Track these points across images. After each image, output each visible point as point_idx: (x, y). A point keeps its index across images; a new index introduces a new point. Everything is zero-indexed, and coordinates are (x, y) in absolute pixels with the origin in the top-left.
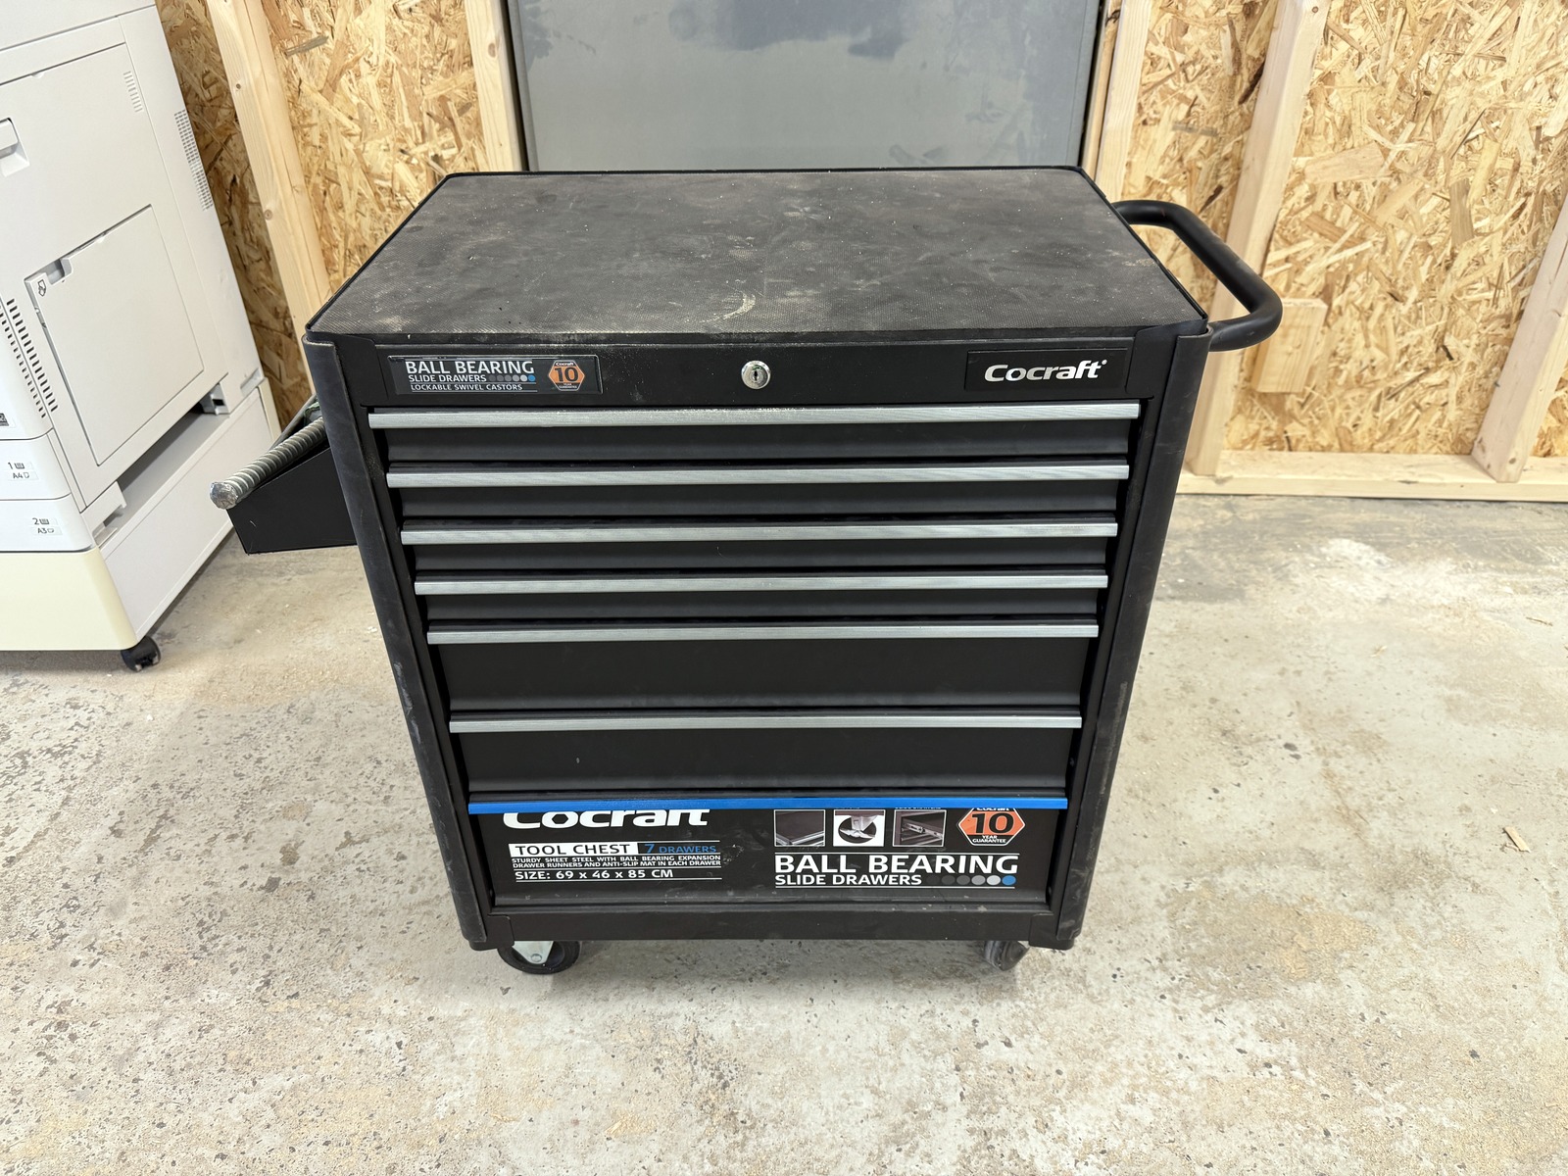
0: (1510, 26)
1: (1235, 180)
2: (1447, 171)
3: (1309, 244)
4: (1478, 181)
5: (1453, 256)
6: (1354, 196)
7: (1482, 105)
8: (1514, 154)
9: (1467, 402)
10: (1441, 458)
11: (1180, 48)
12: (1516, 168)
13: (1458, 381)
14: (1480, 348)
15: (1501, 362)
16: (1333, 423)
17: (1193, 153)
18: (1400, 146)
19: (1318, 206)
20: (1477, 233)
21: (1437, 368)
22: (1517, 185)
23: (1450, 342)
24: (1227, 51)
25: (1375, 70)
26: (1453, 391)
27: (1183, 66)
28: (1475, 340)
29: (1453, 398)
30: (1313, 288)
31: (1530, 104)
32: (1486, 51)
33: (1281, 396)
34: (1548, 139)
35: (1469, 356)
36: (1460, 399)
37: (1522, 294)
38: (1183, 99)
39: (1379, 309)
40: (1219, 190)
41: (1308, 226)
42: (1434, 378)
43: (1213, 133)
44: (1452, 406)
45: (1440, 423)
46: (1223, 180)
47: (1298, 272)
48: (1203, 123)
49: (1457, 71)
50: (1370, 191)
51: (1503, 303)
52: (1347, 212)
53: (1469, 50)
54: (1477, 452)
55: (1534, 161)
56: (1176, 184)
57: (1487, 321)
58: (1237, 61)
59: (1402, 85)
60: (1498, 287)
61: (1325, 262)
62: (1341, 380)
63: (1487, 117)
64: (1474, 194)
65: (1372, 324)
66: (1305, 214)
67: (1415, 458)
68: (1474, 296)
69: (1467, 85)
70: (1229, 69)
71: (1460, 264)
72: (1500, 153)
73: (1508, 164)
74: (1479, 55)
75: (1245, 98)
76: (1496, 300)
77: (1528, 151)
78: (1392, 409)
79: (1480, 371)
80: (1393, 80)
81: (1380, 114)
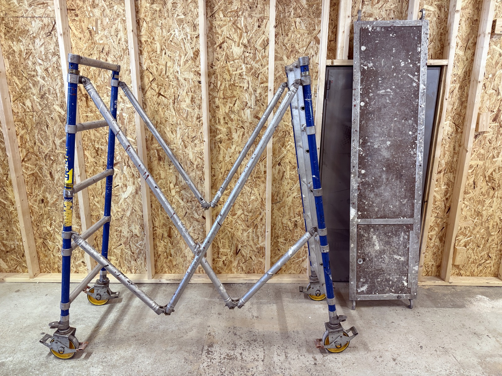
0: (492, 202)
1: (447, 226)
3: (461, 237)
4: (491, 226)
6: (468, 229)
7: (489, 214)
8: (496, 222)
9: (495, 266)
10: (492, 278)
11: (435, 205)
12: (497, 224)
13: (493, 262)
14: (496, 256)
16: (469, 270)
17: (438, 221)
19: (462, 230)
20: (492, 235)
23: (490, 255)
24: (443, 205)
25: (470, 208)
26: (492, 264)
27: (436, 208)
28: (495, 254)
29: (492, 266)
30: (462, 245)
31: (498, 214)
33: (458, 266)
35: (494, 258)
38: (436, 213)
40: (443, 228)
41: (460, 234)
43: (442, 218)
44: (492, 267)
45: (490, 270)
46: (444, 226)
47: (460, 242)
48: (440, 217)
49: (484, 208)
50: (472, 228)
51: (499, 248)
52: (467, 231)
54: (499, 276)
56: (436, 227)
57: (496, 251)
58: (445, 207)
59: (475, 211)
60: (497, 245)
61: (464, 240)
62: (470, 262)
63: (491, 216)
64: (490, 229)
66: (460, 232)
67: (487, 278)
68: (493, 246)
70: (444, 208)
71: (490, 240)
72: (494, 222)
73: (496, 224)
75: (447, 213)
76: (497, 247)
77: (499, 222)
78: (481, 268)
79: (497, 260)
80: (473, 210)
81: (471, 215)
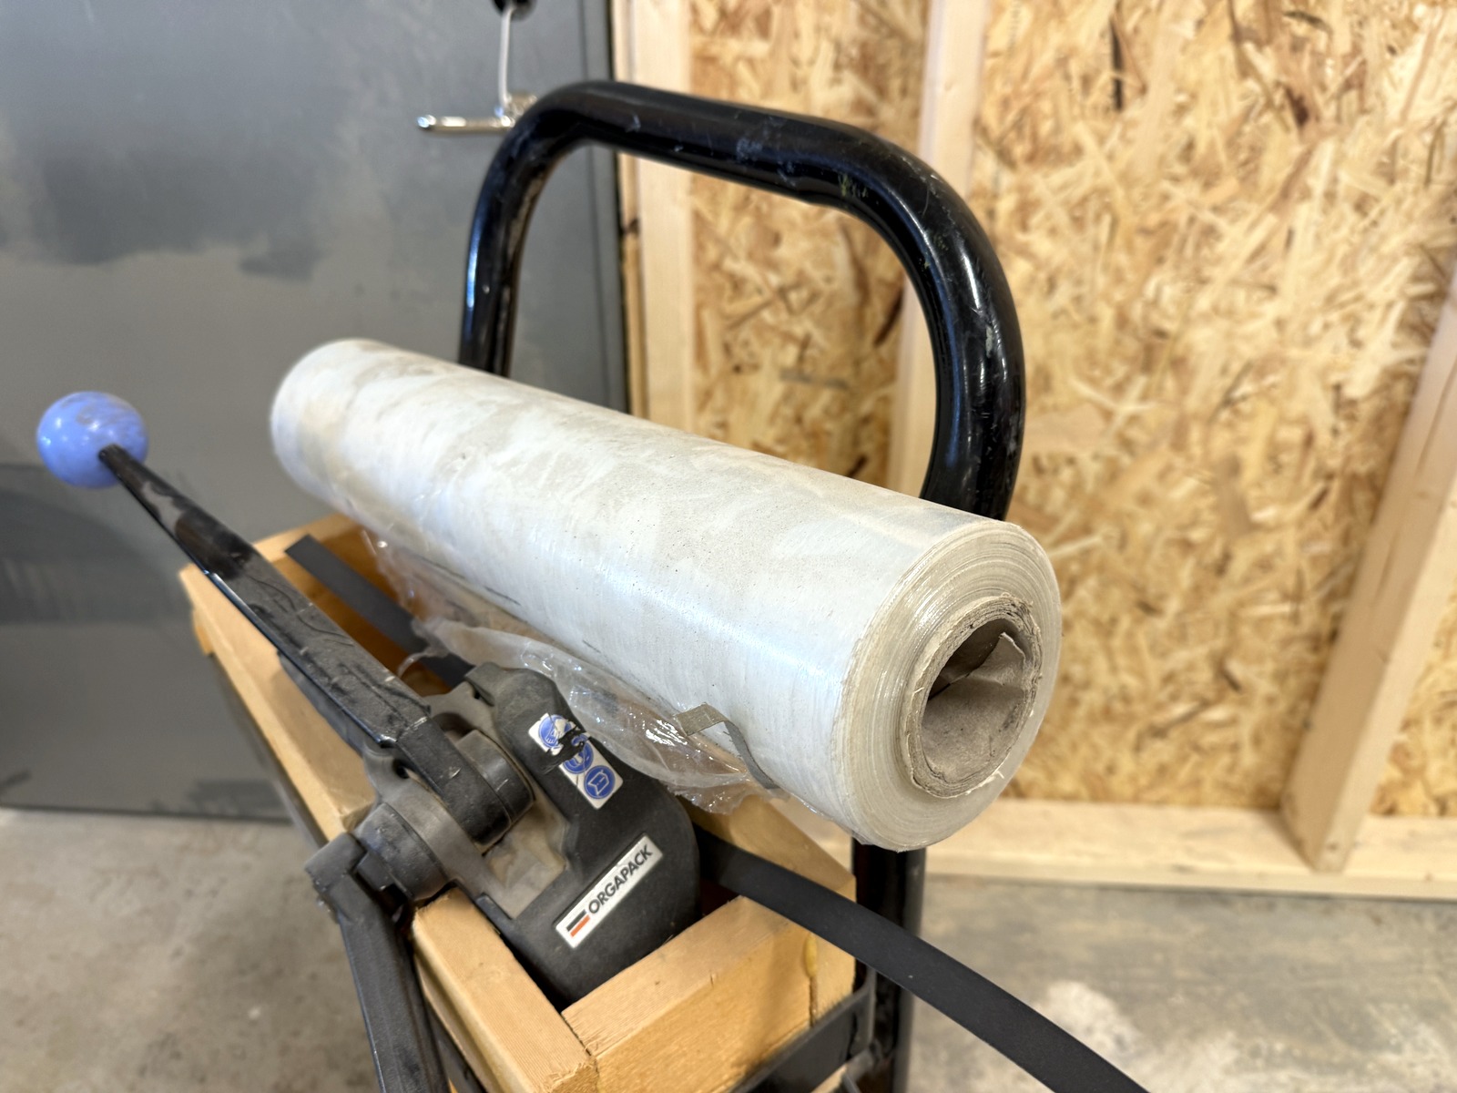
2: (1206, 441)
5: (1227, 557)
15: (1312, 694)
18: (1128, 406)
21: (1219, 700)
22: (1311, 465)
32: (1247, 277)
34: (1353, 403)
36: (1257, 741)
37: (1335, 607)
39: (1125, 623)
42: (1217, 714)
53: (1219, 274)
55: (1335, 432)
65: (1117, 642)
69: (1223, 324)
74: (1235, 282)
